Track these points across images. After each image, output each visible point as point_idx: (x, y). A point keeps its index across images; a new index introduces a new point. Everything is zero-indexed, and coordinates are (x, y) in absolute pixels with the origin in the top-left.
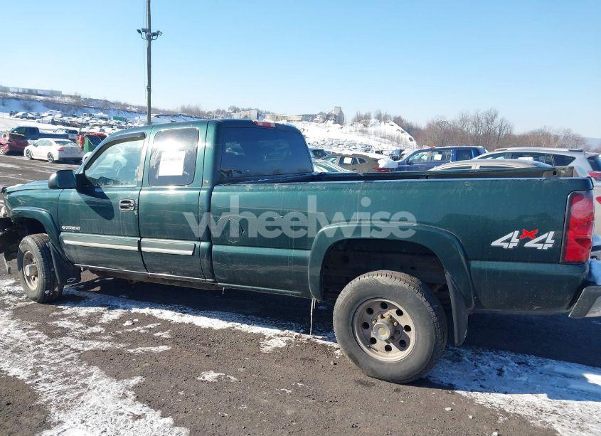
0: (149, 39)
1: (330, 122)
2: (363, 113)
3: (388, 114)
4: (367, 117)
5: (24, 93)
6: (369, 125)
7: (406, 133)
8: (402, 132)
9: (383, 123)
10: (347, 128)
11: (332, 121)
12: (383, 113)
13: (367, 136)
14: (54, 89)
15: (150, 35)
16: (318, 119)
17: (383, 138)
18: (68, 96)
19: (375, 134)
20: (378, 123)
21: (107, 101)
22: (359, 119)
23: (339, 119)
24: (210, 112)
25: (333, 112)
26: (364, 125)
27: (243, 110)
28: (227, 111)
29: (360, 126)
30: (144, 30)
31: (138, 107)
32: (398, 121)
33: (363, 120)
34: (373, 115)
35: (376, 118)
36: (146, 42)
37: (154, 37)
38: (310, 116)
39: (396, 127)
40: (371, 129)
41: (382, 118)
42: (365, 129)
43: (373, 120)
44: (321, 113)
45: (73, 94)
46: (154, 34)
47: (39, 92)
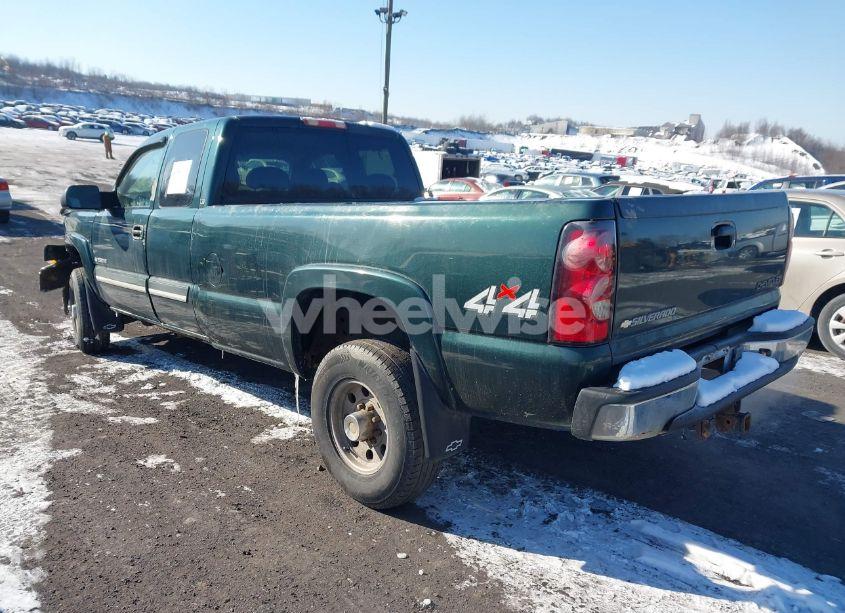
0: (390, 22)
1: (680, 139)
2: (736, 124)
3: (779, 124)
4: (743, 131)
5: (267, 102)
6: (745, 143)
7: (809, 155)
8: (802, 154)
9: (770, 139)
10: (706, 147)
11: (685, 137)
12: (771, 123)
13: (739, 159)
14: (300, 97)
15: (390, 15)
16: (662, 133)
17: (768, 163)
18: (315, 106)
19: (754, 157)
20: (762, 139)
21: (363, 111)
22: (727, 133)
23: (696, 134)
24: (500, 126)
25: (687, 123)
26: (737, 143)
27: (548, 121)
28: (524, 123)
29: (729, 144)
30: (384, 10)
31: (403, 119)
32: (797, 137)
33: (735, 134)
34: (752, 128)
35: (757, 132)
36: (385, 26)
37: (397, 19)
38: (651, 128)
39: (792, 145)
40: (747, 150)
41: (768, 132)
42: (737, 148)
43: (752, 136)
44: (667, 125)
45: (321, 103)
46: (398, 15)
47: (284, 101)
